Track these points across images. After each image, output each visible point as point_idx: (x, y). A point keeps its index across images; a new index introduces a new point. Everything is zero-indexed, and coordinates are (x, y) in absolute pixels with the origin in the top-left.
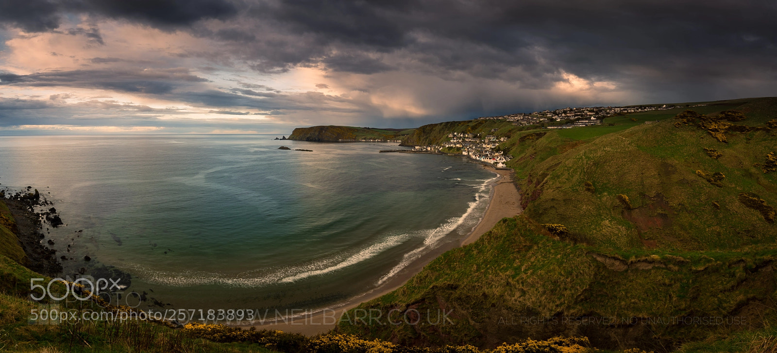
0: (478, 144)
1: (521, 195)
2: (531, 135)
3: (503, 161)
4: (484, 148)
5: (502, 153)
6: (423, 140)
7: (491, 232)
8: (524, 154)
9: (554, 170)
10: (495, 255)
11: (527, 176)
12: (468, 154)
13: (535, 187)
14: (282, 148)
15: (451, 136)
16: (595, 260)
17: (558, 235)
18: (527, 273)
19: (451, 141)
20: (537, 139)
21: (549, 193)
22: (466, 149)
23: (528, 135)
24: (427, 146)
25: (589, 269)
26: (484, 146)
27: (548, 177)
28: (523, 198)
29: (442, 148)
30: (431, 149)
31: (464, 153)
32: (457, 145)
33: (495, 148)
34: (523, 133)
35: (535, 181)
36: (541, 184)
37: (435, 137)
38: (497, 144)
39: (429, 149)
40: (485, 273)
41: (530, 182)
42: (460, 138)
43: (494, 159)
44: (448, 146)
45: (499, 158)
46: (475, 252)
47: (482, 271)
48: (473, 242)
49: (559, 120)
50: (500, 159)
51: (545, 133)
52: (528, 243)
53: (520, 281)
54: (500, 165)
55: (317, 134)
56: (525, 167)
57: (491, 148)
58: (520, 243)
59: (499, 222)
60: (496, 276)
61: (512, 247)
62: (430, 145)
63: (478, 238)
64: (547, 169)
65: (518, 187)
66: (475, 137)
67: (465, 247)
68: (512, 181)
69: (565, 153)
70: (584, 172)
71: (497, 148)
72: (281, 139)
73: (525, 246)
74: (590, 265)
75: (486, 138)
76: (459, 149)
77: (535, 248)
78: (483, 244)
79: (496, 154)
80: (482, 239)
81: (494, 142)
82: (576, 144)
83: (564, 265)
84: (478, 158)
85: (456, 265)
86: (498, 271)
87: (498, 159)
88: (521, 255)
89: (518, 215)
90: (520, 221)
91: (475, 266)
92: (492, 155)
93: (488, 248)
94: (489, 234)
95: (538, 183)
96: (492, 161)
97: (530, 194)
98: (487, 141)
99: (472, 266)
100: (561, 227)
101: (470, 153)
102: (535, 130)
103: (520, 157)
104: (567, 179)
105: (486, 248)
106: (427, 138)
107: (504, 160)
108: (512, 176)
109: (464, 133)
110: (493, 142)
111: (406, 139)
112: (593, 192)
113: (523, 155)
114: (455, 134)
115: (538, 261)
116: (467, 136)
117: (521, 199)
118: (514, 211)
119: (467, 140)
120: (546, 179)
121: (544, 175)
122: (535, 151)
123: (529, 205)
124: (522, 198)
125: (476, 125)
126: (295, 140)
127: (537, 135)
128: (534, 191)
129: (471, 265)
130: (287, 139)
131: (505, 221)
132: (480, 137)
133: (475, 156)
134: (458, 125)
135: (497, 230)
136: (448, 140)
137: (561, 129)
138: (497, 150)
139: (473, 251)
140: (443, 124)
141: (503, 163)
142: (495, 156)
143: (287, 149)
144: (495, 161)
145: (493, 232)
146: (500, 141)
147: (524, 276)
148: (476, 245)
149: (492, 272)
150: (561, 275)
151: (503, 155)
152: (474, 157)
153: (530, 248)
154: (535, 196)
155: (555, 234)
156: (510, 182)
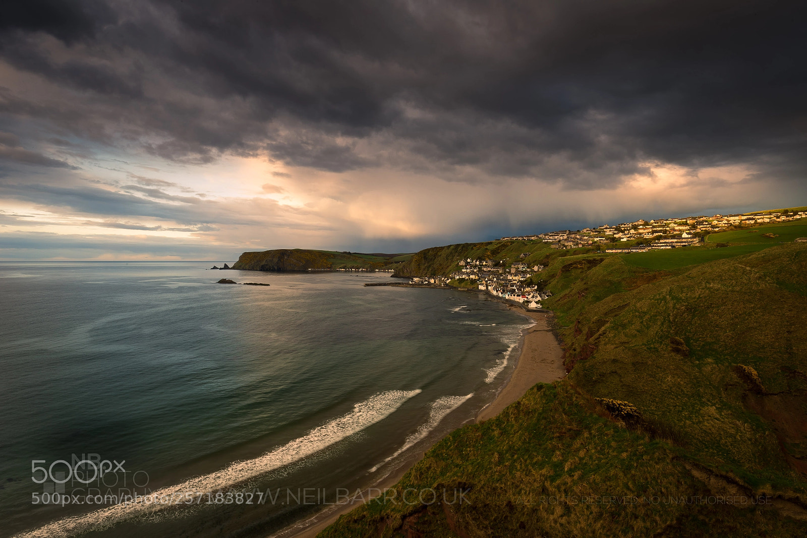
0: (501, 275)
1: (564, 350)
2: (580, 263)
3: (537, 300)
4: (510, 281)
5: (536, 287)
6: (424, 269)
7: (519, 403)
8: (569, 289)
9: (616, 316)
10: (525, 439)
11: (572, 322)
12: (487, 288)
13: (587, 340)
14: (223, 281)
15: (462, 263)
16: (688, 474)
17: (623, 418)
18: (573, 476)
19: (463, 270)
20: (589, 268)
21: (608, 351)
22: (484, 282)
23: (575, 263)
24: (429, 278)
25: (678, 488)
26: (510, 277)
27: (608, 325)
28: (567, 355)
29: (450, 280)
30: (435, 282)
31: (481, 287)
32: (471, 276)
33: (525, 281)
34: (567, 259)
35: (585, 330)
36: (596, 335)
37: (440, 265)
38: (528, 276)
39: (432, 281)
40: (512, 468)
41: (578, 331)
42: (476, 266)
43: (523, 296)
44: (458, 277)
45: (532, 295)
46: (496, 433)
47: (507, 464)
48: (494, 417)
49: (625, 240)
50: (533, 297)
51: (602, 260)
52: (574, 426)
53: (563, 488)
54: (533, 305)
55: (276, 260)
56: (570, 309)
57: (519, 281)
58: (563, 423)
59: (532, 389)
60: (527, 475)
61: (551, 429)
62: (433, 275)
63: (501, 411)
64: (606, 314)
65: (560, 339)
66: (497, 265)
67: (482, 423)
68: (550, 328)
69: (635, 291)
70: (669, 321)
71: (529, 280)
72: (221, 269)
73: (570, 430)
74: (678, 481)
75: (513, 266)
76: (473, 282)
77: (586, 435)
78: (508, 420)
79: (527, 289)
80: (506, 414)
81: (524, 273)
82: (655, 277)
83: (633, 472)
84: (500, 295)
85: (470, 451)
86: (530, 467)
87: (529, 297)
88: (563, 444)
89: (559, 380)
90: (563, 389)
91: (496, 455)
92: (521, 290)
93: (515, 427)
94: (516, 407)
95: (591, 334)
96: (521, 300)
97: (578, 350)
98: (513, 271)
99: (493, 454)
100: (629, 407)
101: (489, 288)
102: (585, 255)
103: (563, 294)
104: (638, 331)
105: (512, 426)
106: (430, 266)
107: (539, 298)
108: (550, 321)
109: (481, 259)
110: (522, 272)
111: (401, 267)
112: (685, 355)
113: (567, 291)
114: (469, 260)
115: (591, 457)
116: (484, 263)
117: (564, 357)
118: (553, 374)
119: (485, 269)
120: (603, 328)
121: (601, 323)
122: (585, 286)
123: (576, 366)
124: (565, 355)
125: (498, 249)
126: (244, 269)
127: (589, 262)
128: (584, 345)
129: (490, 453)
130: (231, 269)
131: (540, 387)
132: (504, 265)
133: (497, 291)
134: (472, 249)
135: (529, 400)
136: (458, 269)
137: (629, 253)
138: (529, 283)
139: (493, 430)
140: (452, 247)
141: (537, 303)
142: (527, 292)
143: (231, 282)
144: (526, 299)
145: (522, 403)
146: (533, 271)
147: (569, 480)
148: (499, 422)
149: (521, 468)
150: (628, 488)
151: (536, 290)
152: (495, 293)
153: (578, 433)
154: (586, 353)
155: (617, 416)
156: (547, 331)
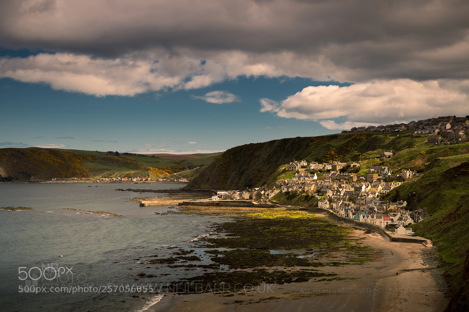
3: (407, 223)
5: (405, 204)
6: (234, 178)
12: (331, 206)
22: (326, 197)
24: (242, 191)
26: (365, 189)
29: (273, 194)
30: (250, 197)
31: (322, 205)
32: (307, 188)
33: (389, 194)
34: (452, 161)
37: (259, 170)
38: (395, 185)
39: (246, 196)
42: (313, 172)
43: (386, 217)
44: (286, 190)
45: (399, 215)
54: (401, 232)
57: (380, 194)
68: (427, 266)
71: (394, 193)
76: (310, 196)
79: (392, 207)
81: (388, 181)
87: (396, 219)
92: (382, 208)
96: (383, 223)
101: (334, 205)
107: (410, 221)
108: (427, 255)
109: (322, 160)
114: (302, 164)
116: (326, 167)
133: (346, 211)
134: (308, 145)
138: (395, 197)
141: (406, 227)
142: (391, 211)
144: (390, 222)
146: (400, 179)
151: (405, 208)
152: (343, 213)
156: (423, 270)
